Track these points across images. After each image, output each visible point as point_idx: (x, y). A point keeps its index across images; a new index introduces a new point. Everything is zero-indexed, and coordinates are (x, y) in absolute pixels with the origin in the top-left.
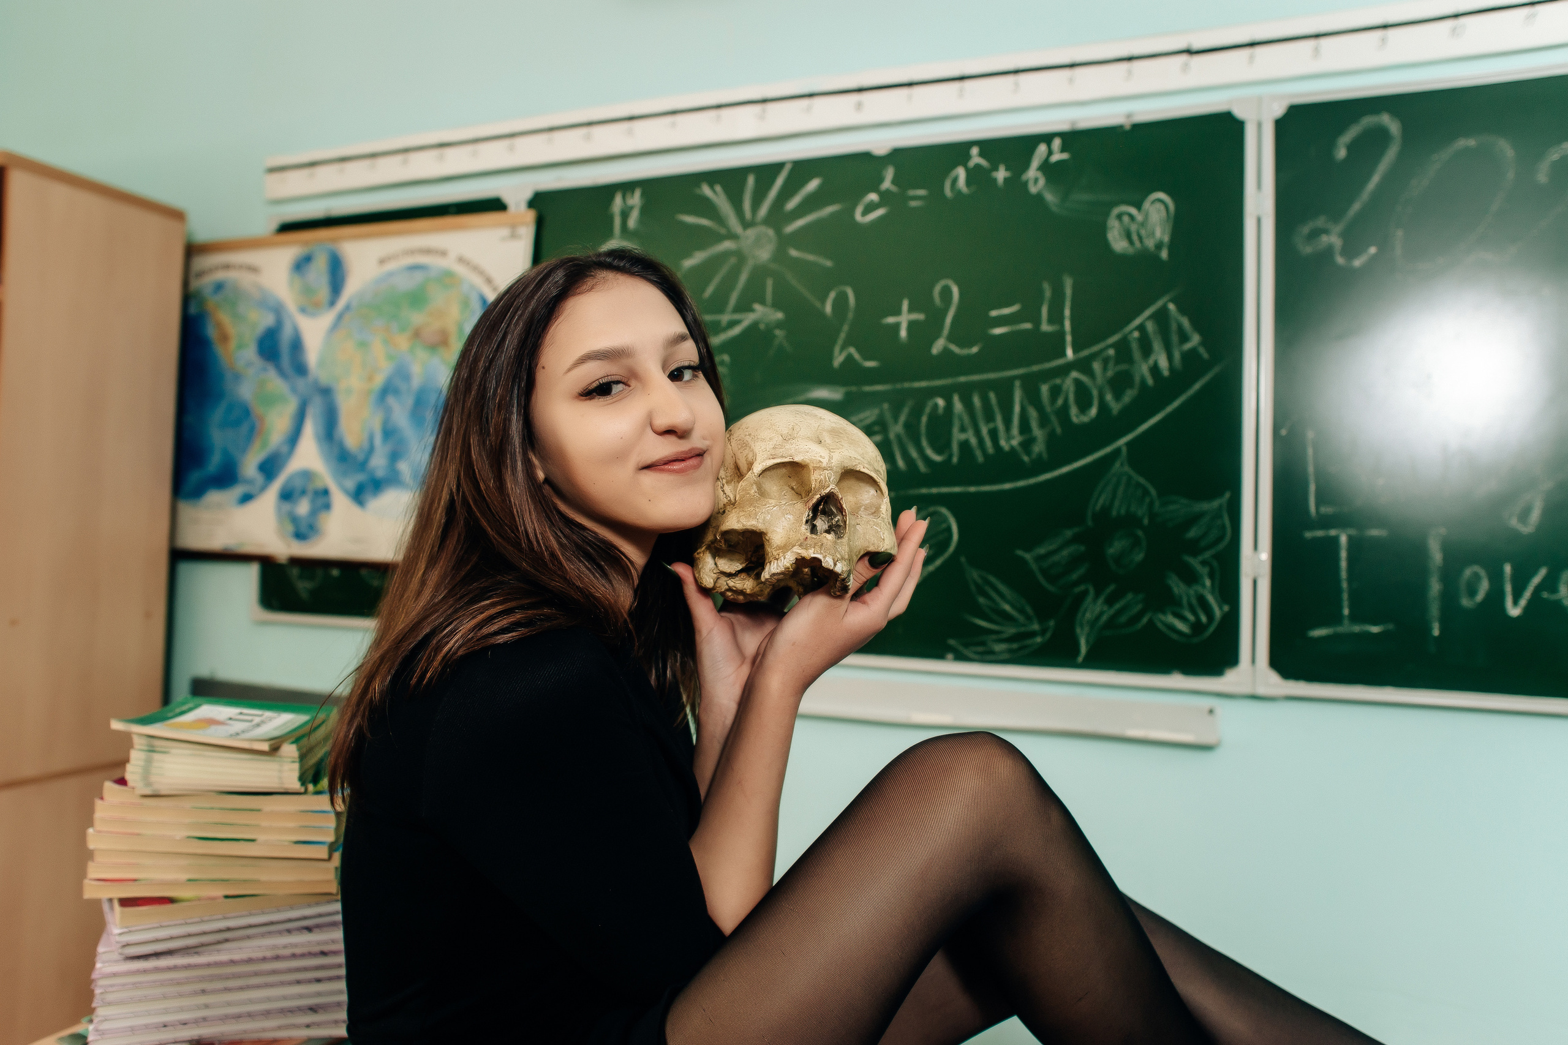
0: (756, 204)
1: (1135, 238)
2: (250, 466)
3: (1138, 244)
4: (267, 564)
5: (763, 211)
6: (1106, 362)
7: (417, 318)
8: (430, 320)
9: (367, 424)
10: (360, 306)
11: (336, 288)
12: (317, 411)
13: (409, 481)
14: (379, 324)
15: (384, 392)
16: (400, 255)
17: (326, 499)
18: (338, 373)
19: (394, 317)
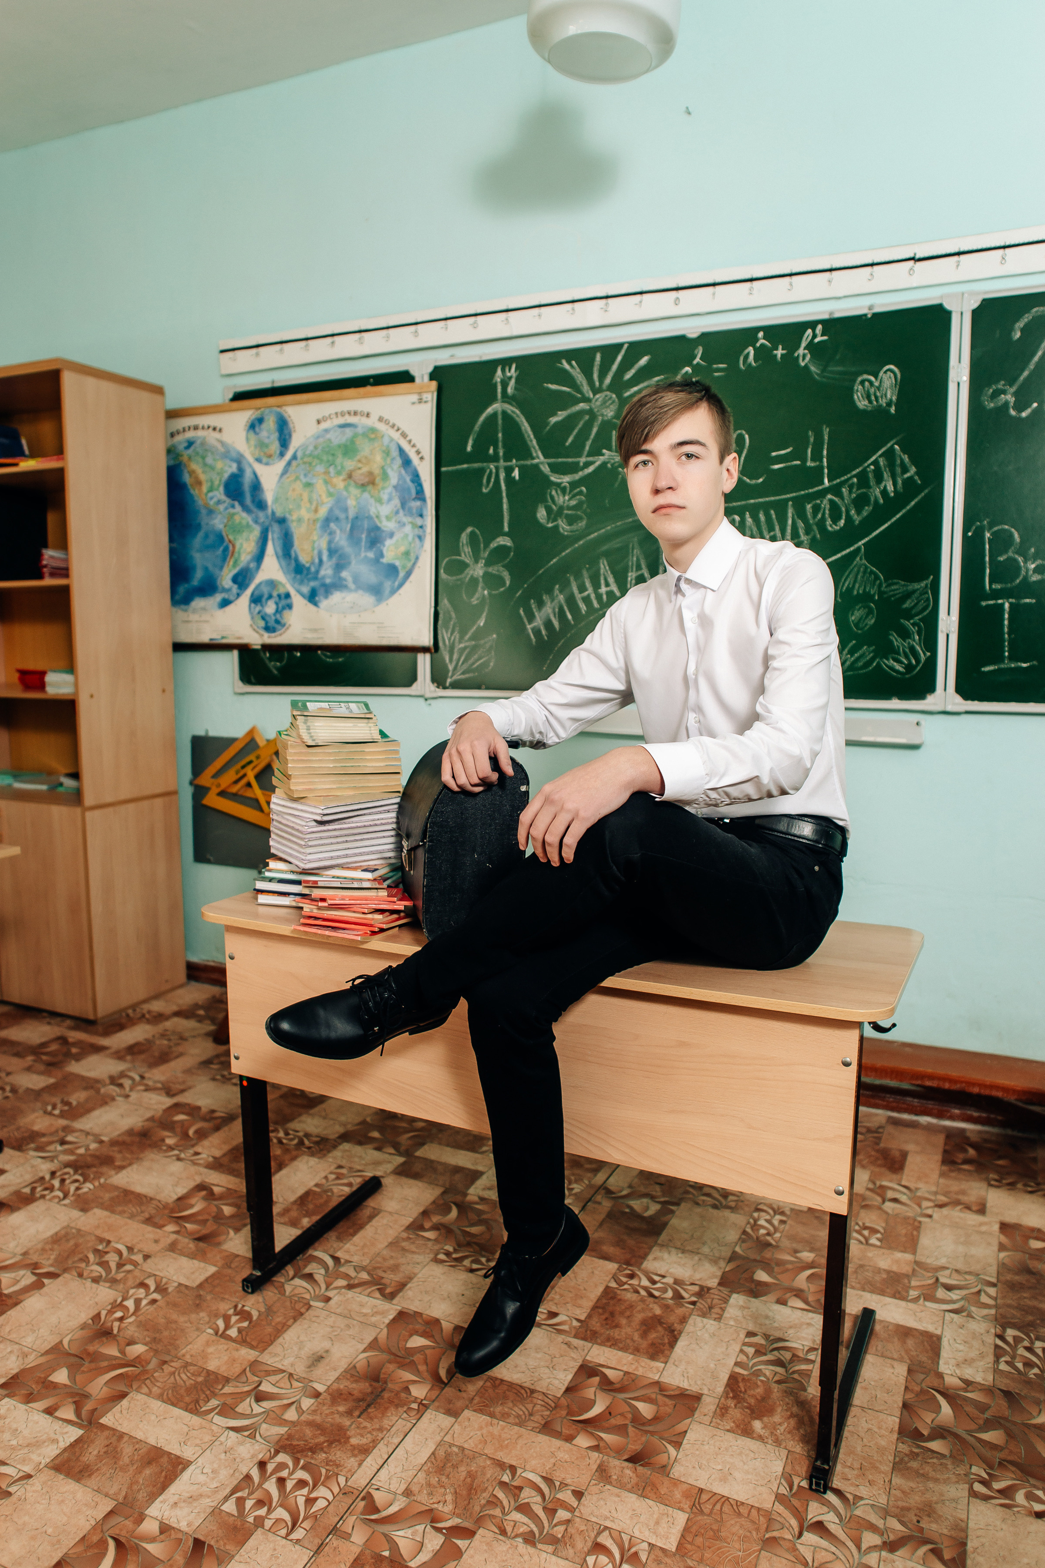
0: (602, 376)
1: (873, 398)
2: (226, 579)
3: (875, 403)
4: (244, 650)
5: (608, 380)
6: (851, 487)
7: (350, 464)
8: (360, 465)
9: (316, 545)
10: (304, 455)
11: (284, 443)
12: (276, 536)
13: (352, 585)
14: (320, 469)
15: (327, 520)
16: (333, 416)
17: (288, 601)
18: (291, 507)
19: (331, 464)
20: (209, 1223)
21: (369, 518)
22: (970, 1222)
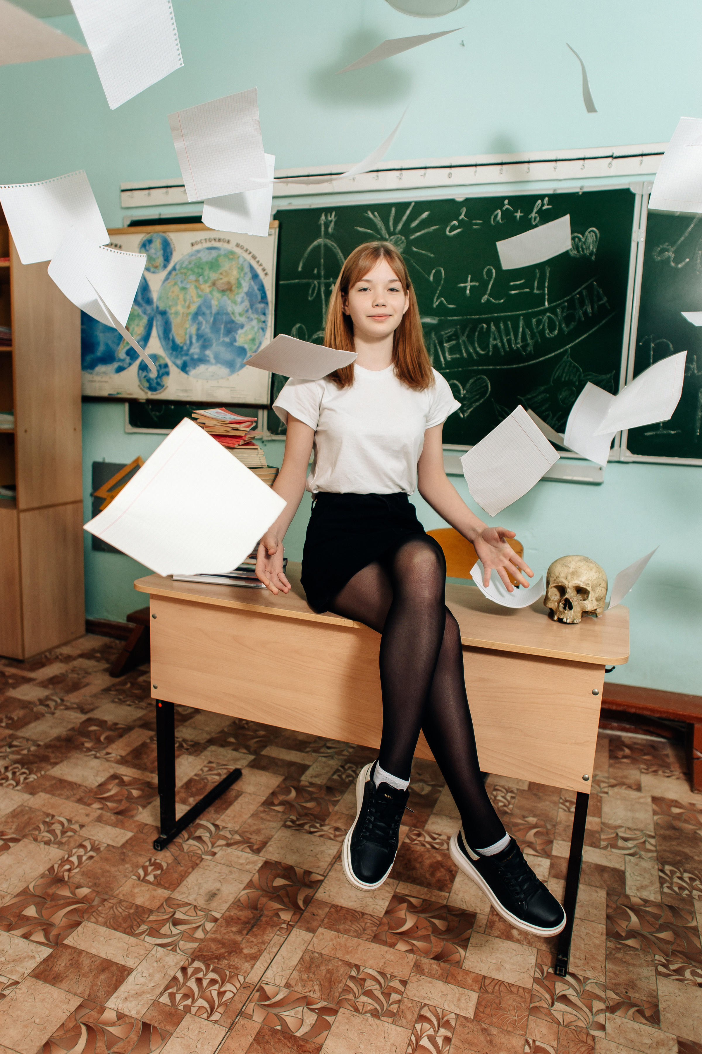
0: (396, 224)
1: (580, 249)
2: (121, 353)
3: (582, 252)
4: (133, 404)
5: (400, 227)
6: (563, 309)
7: (214, 276)
8: (221, 277)
9: (188, 331)
10: (181, 268)
11: (167, 258)
12: (159, 323)
13: (213, 360)
14: (192, 278)
15: (196, 315)
16: (203, 241)
17: (167, 370)
18: (170, 303)
19: (201, 275)
20: (124, 802)
21: (227, 314)
22: (633, 797)
